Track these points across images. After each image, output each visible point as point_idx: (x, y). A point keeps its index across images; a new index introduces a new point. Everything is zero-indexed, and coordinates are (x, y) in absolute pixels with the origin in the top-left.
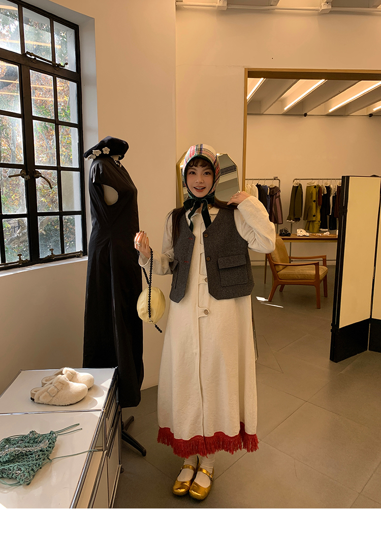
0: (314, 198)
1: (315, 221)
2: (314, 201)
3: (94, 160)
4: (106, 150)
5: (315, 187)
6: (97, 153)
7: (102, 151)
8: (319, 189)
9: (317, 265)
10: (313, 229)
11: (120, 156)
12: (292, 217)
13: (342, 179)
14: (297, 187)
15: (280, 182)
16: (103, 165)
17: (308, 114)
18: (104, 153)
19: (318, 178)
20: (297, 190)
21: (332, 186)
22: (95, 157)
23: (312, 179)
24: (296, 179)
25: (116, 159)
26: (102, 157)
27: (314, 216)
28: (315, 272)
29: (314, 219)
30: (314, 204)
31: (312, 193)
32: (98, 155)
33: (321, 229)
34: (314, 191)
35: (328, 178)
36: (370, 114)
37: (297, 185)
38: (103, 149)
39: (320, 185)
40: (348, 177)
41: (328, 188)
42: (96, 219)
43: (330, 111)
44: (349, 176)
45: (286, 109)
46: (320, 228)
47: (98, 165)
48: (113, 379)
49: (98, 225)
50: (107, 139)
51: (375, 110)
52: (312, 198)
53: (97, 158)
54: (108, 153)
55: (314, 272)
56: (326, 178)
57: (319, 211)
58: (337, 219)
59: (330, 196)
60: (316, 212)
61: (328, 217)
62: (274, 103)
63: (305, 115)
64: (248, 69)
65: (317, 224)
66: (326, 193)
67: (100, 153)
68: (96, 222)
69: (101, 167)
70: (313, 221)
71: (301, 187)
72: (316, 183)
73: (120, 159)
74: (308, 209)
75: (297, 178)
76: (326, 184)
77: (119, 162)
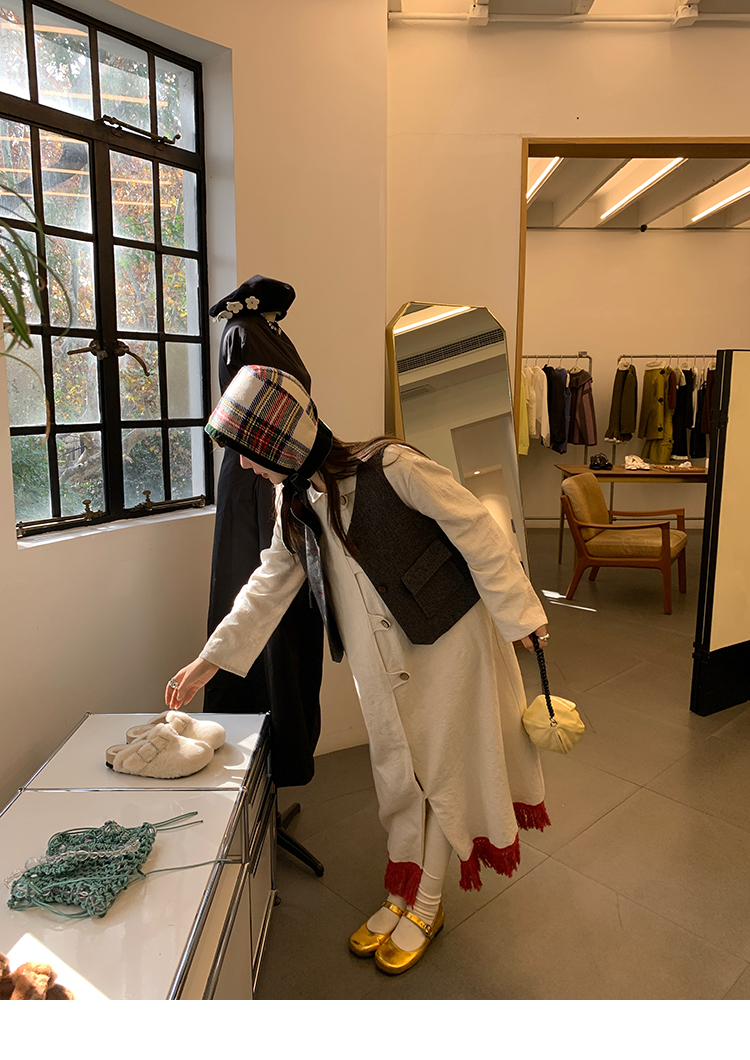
0: (661, 395)
1: (662, 439)
2: (661, 400)
3: (230, 321)
4: (253, 303)
5: (663, 372)
6: (235, 307)
7: (245, 304)
8: (670, 375)
9: (665, 527)
10: (658, 456)
11: (279, 313)
12: (616, 432)
13: (717, 357)
14: (627, 371)
15: (591, 362)
16: (247, 331)
17: (648, 226)
18: (249, 307)
19: (668, 354)
20: (625, 378)
21: (696, 371)
22: (231, 316)
23: (657, 357)
24: (624, 357)
25: (270, 318)
26: (244, 315)
27: (660, 429)
28: (661, 542)
29: (660, 435)
30: (660, 406)
31: (656, 384)
32: (236, 312)
33: (675, 457)
34: (661, 380)
35: (689, 354)
37: (625, 369)
38: (247, 300)
39: (673, 368)
40: (730, 353)
41: (689, 374)
43: (694, 219)
44: (732, 351)
45: (603, 217)
46: (673, 453)
47: (237, 330)
48: (261, 733)
50: (253, 281)
52: (655, 394)
53: (235, 317)
54: (256, 308)
55: (659, 542)
56: (685, 354)
57: (669, 420)
58: (707, 436)
59: (693, 390)
60: (665, 421)
61: (689, 432)
62: (580, 205)
63: (644, 228)
64: (530, 139)
65: (666, 447)
66: (684, 383)
67: (241, 307)
69: (242, 335)
70: (658, 440)
71: (635, 372)
72: (664, 364)
73: (279, 318)
74: (649, 416)
75: (627, 354)
76: (685, 365)
77: (276, 325)
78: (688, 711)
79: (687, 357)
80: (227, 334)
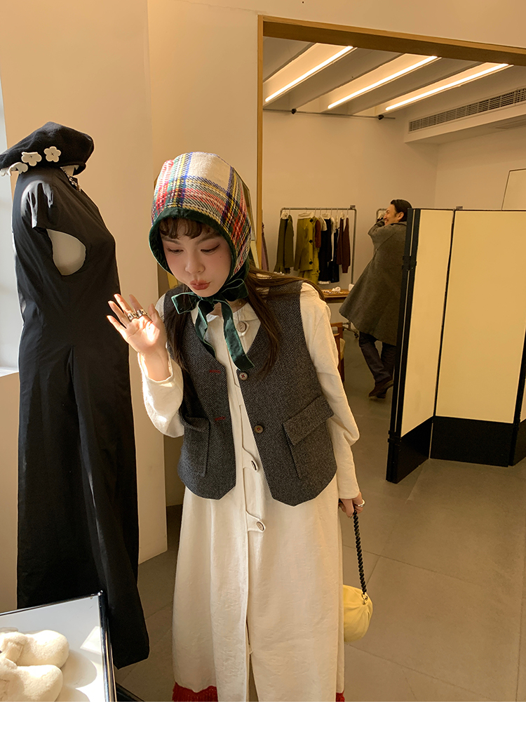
0: (311, 237)
1: (311, 270)
2: (311, 241)
3: (24, 177)
5: (311, 221)
6: (33, 158)
7: (44, 156)
8: (317, 223)
11: (77, 167)
12: (282, 267)
14: (287, 220)
17: (297, 110)
18: (49, 159)
19: (314, 207)
20: (286, 224)
21: (333, 219)
22: (26, 169)
23: (307, 209)
24: (285, 209)
27: (311, 263)
29: (311, 267)
30: (311, 246)
31: (307, 231)
32: (33, 164)
33: (321, 282)
34: (311, 226)
35: (328, 207)
36: (380, 116)
37: (285, 218)
38: (46, 151)
39: (317, 217)
41: (329, 222)
43: (330, 107)
44: (419, 210)
45: (267, 100)
46: (319, 280)
47: (40, 186)
50: (51, 129)
51: (388, 109)
52: (306, 236)
53: (32, 171)
54: (57, 160)
56: (325, 207)
57: (316, 256)
58: (340, 266)
59: (331, 234)
60: (314, 257)
61: (328, 263)
63: (294, 111)
64: (264, 17)
65: (315, 275)
66: (325, 229)
67: (40, 158)
70: (309, 271)
71: (291, 220)
72: (312, 215)
74: (302, 253)
75: (286, 207)
76: (324, 215)
77: (76, 180)
78: (384, 481)
79: (327, 209)
80: (28, 189)
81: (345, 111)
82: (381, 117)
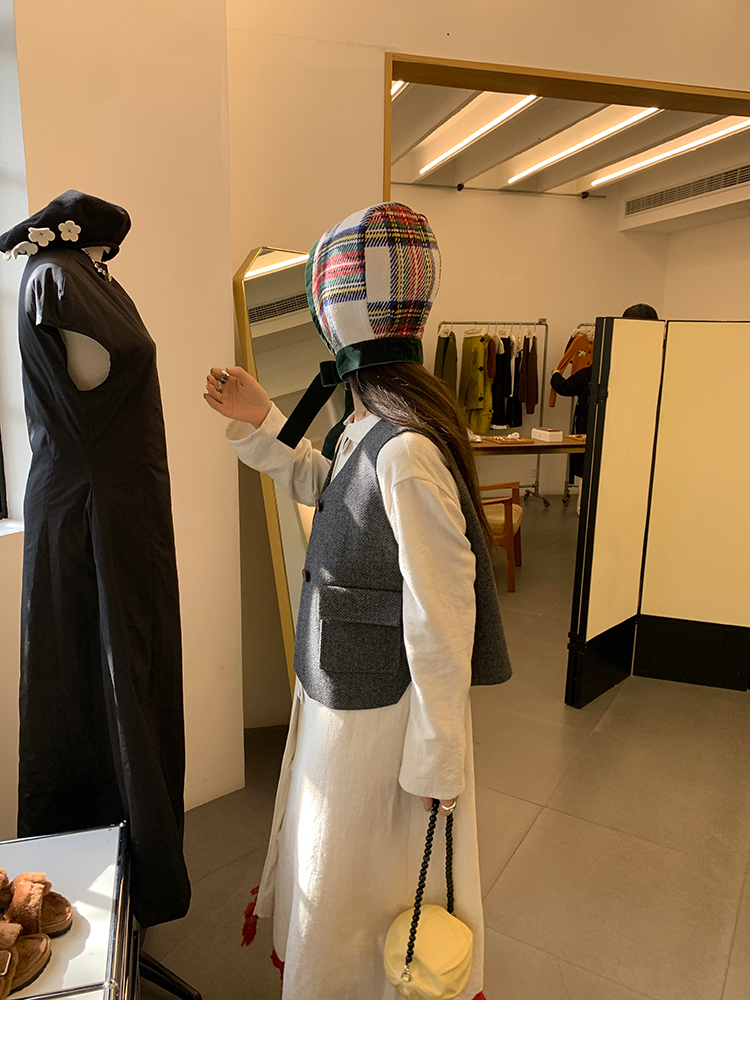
0: (481, 363)
1: (482, 409)
2: (481, 369)
3: (34, 260)
4: (71, 231)
5: (482, 340)
6: (44, 236)
7: (58, 233)
8: (490, 343)
9: (508, 503)
10: (478, 426)
11: (107, 250)
13: (597, 325)
14: (448, 339)
17: (465, 185)
18: (65, 237)
19: (486, 321)
20: (446, 344)
21: (513, 338)
22: (35, 250)
23: (476, 323)
24: (444, 323)
25: (96, 256)
26: (58, 248)
27: (481, 399)
29: (480, 405)
30: (481, 375)
31: (476, 353)
32: (44, 244)
33: (494, 427)
34: (482, 348)
35: (506, 321)
36: (583, 193)
37: (446, 336)
38: (61, 226)
39: (491, 335)
40: (610, 320)
41: (507, 342)
42: (42, 430)
43: (511, 181)
44: (613, 319)
45: (422, 171)
46: (493, 423)
47: (49, 271)
49: (52, 448)
50: (69, 198)
51: (594, 184)
52: (475, 362)
53: (42, 253)
54: (75, 239)
55: (501, 518)
56: (502, 321)
57: (489, 389)
58: (524, 404)
59: (510, 359)
60: (485, 391)
61: (506, 399)
62: (402, 156)
63: (460, 187)
64: (394, 55)
65: (486, 416)
66: (502, 351)
67: (52, 236)
68: (45, 439)
69: (58, 279)
70: (478, 410)
71: (454, 340)
72: (483, 331)
73: (107, 257)
74: (468, 384)
75: (447, 321)
76: (502, 332)
77: (105, 268)
78: (563, 704)
79: (504, 324)
80: (34, 276)
81: (533, 186)
82: (585, 195)
